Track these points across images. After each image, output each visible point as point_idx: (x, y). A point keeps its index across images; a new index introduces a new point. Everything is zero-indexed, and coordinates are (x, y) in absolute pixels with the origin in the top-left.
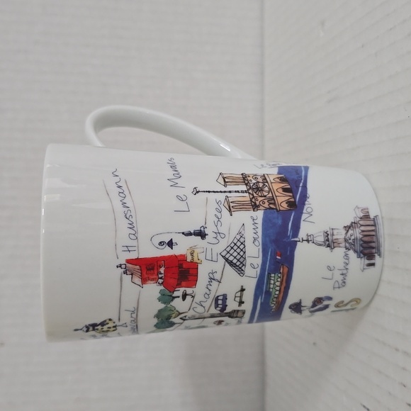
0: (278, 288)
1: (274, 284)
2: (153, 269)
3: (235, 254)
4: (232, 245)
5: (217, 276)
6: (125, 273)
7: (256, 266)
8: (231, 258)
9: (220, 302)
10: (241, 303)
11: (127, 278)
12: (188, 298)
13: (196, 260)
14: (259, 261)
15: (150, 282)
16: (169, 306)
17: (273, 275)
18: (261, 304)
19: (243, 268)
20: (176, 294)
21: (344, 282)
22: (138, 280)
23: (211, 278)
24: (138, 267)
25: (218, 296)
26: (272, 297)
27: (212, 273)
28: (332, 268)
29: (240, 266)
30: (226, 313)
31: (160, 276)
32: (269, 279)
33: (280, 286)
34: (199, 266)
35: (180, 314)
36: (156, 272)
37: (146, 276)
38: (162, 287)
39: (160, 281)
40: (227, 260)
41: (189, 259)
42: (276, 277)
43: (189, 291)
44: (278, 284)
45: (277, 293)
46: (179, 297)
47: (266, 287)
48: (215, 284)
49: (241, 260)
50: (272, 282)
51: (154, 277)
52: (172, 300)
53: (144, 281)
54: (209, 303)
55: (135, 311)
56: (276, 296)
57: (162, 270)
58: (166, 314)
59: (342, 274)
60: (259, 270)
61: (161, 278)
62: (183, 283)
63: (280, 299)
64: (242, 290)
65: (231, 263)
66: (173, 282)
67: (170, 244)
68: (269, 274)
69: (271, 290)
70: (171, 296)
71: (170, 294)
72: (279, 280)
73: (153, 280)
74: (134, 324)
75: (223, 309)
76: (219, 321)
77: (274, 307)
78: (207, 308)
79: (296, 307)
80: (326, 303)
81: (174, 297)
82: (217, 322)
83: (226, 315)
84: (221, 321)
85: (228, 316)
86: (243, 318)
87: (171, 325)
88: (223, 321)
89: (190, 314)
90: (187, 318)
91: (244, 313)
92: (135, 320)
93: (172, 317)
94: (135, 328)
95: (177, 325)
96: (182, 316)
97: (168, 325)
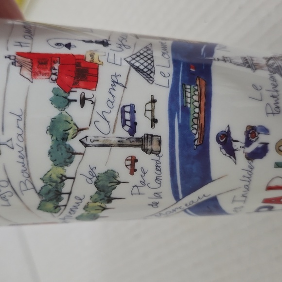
0: (197, 104)
1: (191, 97)
2: (46, 63)
3: (142, 61)
4: (138, 54)
5: (122, 80)
6: (14, 64)
7: (167, 75)
8: (137, 64)
9: (127, 116)
10: (154, 121)
11: (15, 70)
12: (87, 103)
13: (96, 60)
14: (170, 70)
15: (41, 77)
16: (64, 113)
17: (188, 87)
18: (180, 126)
19: (152, 75)
20: (72, 96)
21: (278, 107)
22: (27, 73)
23: (114, 82)
24: (29, 60)
25: (124, 107)
26: (192, 117)
27: (116, 76)
28: (259, 88)
29: (149, 72)
30: (138, 139)
31: (54, 71)
32: (184, 90)
33: (200, 101)
34: (100, 67)
35: (80, 130)
36: (49, 67)
37: (37, 70)
38: (55, 85)
39: (54, 77)
40: (132, 65)
41: (88, 59)
42: (193, 90)
43: (88, 94)
44: (196, 98)
45: (197, 110)
46: (75, 101)
47: (182, 101)
48: (118, 88)
49: (150, 67)
50: (189, 95)
51: (48, 72)
52: (68, 105)
53: (34, 74)
54: (114, 115)
55: (22, 117)
56: (196, 115)
57: (56, 66)
58: (62, 127)
59: (273, 96)
60: (171, 79)
61: (55, 74)
62: (81, 83)
63: (202, 121)
64: (153, 101)
65: (137, 69)
66: (68, 80)
67: (68, 46)
68: (184, 85)
69: (189, 106)
70: (66, 98)
71: (65, 95)
72: (197, 93)
73: (46, 74)
74: (22, 144)
75: (133, 130)
76: (131, 160)
77: (197, 136)
78: (112, 124)
79: (226, 140)
80: (263, 138)
81: (70, 101)
82: (129, 163)
83: (138, 144)
84: (134, 160)
85: (141, 146)
86: (160, 155)
87: (70, 158)
88: (136, 161)
89: (92, 133)
90: (88, 142)
91: (160, 142)
92: (22, 135)
93: (70, 136)
94: (24, 155)
95: (77, 158)
96: (81, 135)
97: (66, 155)
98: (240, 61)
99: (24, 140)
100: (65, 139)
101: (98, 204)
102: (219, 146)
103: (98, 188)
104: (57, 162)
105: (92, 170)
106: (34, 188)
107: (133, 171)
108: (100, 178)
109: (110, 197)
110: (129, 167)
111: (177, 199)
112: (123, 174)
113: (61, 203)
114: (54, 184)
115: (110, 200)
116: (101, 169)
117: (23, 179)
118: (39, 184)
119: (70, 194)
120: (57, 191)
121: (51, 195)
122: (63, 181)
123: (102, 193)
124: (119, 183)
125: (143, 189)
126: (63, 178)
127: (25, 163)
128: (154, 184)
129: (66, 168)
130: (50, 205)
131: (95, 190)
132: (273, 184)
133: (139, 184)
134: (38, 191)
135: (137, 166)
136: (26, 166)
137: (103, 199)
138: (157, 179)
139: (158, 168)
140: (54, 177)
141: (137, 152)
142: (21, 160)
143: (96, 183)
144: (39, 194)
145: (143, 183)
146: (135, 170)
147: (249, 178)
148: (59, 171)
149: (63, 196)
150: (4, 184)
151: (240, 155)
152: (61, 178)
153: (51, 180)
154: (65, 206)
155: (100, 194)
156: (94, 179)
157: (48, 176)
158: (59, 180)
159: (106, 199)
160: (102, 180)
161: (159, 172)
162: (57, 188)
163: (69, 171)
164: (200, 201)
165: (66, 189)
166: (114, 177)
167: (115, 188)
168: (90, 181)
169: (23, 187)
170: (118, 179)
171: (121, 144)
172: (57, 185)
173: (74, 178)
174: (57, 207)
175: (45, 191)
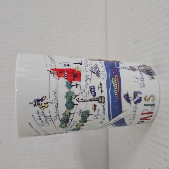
0: (116, 85)
1: (114, 82)
2: (62, 72)
3: (95, 70)
4: (93, 67)
5: (89, 77)
6: (51, 73)
7: (105, 75)
8: (94, 71)
9: (93, 90)
10: (102, 91)
11: (52, 75)
12: (78, 86)
13: (79, 71)
14: (106, 73)
15: (61, 77)
16: (70, 90)
17: (113, 78)
19: (99, 75)
21: (144, 84)
22: (56, 77)
23: (87, 78)
24: (56, 71)
25: (91, 87)
26: (115, 89)
27: (87, 76)
28: (137, 78)
29: (98, 74)
30: (97, 98)
31: (65, 75)
32: (111, 80)
33: (117, 83)
34: (81, 73)
35: (76, 96)
36: (63, 74)
37: (59, 75)
38: (67, 80)
39: (66, 77)
40: (92, 72)
41: (77, 70)
42: (114, 80)
43: (78, 83)
44: (116, 82)
45: (116, 87)
46: (74, 85)
47: (111, 84)
48: (88, 80)
49: (98, 72)
50: (113, 81)
51: (63, 75)
52: (72, 87)
53: (59, 77)
54: (88, 90)
55: (56, 92)
56: (116, 89)
57: (66, 73)
58: (70, 95)
59: (142, 81)
61: (66, 76)
62: (75, 79)
63: (119, 91)
64: (101, 84)
65: (94, 73)
66: (71, 78)
67: (68, 65)
68: (111, 78)
69: (113, 85)
70: (71, 85)
71: (70, 84)
72: (116, 81)
73: (62, 77)
74: (56, 102)
75: (95, 95)
76: (94, 106)
77: (117, 96)
78: (87, 93)
79: (127, 97)
80: (139, 96)
81: (72, 86)
82: (93, 107)
83: (97, 100)
84: (95, 106)
85: (98, 101)
86: (104, 103)
87: (73, 106)
88: (96, 106)
89: (80, 97)
90: (79, 100)
91: (104, 99)
92: (56, 99)
93: (73, 99)
94: (57, 106)
95: (75, 106)
96: (77, 98)
97: (72, 105)
98: (129, 68)
99: (57, 101)
100: (71, 99)
101: (82, 123)
102: (125, 99)
103: (82, 117)
104: (68, 108)
105: (80, 110)
106: (59, 118)
107: (95, 110)
108: (83, 113)
110: (94, 109)
111: (110, 120)
112: (91, 111)
113: (68, 124)
114: (67, 116)
115: (86, 121)
116: (84, 110)
117: (56, 115)
118: (61, 117)
119: (72, 120)
120: (68, 119)
121: (65, 120)
122: (70, 115)
123: (84, 119)
124: (90, 115)
125: (98, 117)
126: (70, 114)
127: (57, 109)
128: (102, 115)
129: (71, 110)
130: (64, 125)
131: (81, 118)
132: (144, 112)
133: (97, 115)
134: (61, 120)
135: (96, 108)
136: (57, 110)
138: (103, 112)
139: (104, 108)
140: (67, 114)
141: (96, 103)
142: (56, 108)
143: (81, 115)
144: (61, 121)
145: (98, 114)
146: (96, 110)
147: (135, 110)
148: (69, 111)
149: (69, 121)
150: (49, 117)
151: (132, 102)
152: (69, 114)
154: (69, 125)
155: (83, 120)
157: (65, 113)
158: (69, 115)
159: (85, 121)
160: (84, 114)
161: (104, 110)
163: (72, 111)
164: (118, 120)
165: (70, 118)
166: (88, 113)
167: (88, 117)
168: (79, 115)
169: (55, 118)
170: (90, 113)
171: (91, 100)
172: (68, 117)
173: (74, 114)
174: (66, 126)
175: (63, 119)
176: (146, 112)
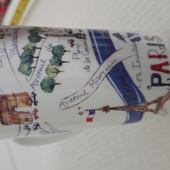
10: (81, 31)
77: (103, 34)
82: (70, 42)
83: (73, 36)
84: (72, 41)
85: (76, 36)
86: (86, 39)
88: (74, 41)
93: (39, 33)
95: (42, 40)
101: (54, 66)
104: (32, 41)
105: (50, 45)
106: (18, 53)
107: (72, 45)
108: (55, 49)
109: (60, 61)
110: (70, 44)
111: (100, 64)
112: (67, 46)
114: (29, 51)
115: (61, 63)
118: (21, 51)
119: (38, 58)
121: (28, 58)
122: (34, 49)
123: (56, 58)
124: (65, 51)
125: (79, 56)
126: (34, 48)
128: (85, 53)
129: (37, 43)
130: (26, 67)
131: (52, 55)
133: (76, 52)
134: (20, 55)
135: (74, 43)
136: (16, 42)
137: (57, 62)
138: (86, 49)
139: (86, 44)
140: (30, 48)
141: (74, 38)
142: (13, 40)
143: (52, 51)
144: (20, 57)
145: (79, 52)
146: (74, 45)
148: (33, 44)
149: (34, 59)
150: (2, 51)
152: (33, 48)
153: (28, 49)
155: (55, 58)
156: (52, 49)
157: (26, 47)
161: (86, 46)
162: (31, 53)
163: (38, 45)
165: (35, 55)
166: (63, 48)
167: (63, 54)
168: (49, 50)
169: (12, 53)
172: (31, 52)
173: (40, 48)
174: (30, 68)
175: (24, 55)
176: (155, 54)
